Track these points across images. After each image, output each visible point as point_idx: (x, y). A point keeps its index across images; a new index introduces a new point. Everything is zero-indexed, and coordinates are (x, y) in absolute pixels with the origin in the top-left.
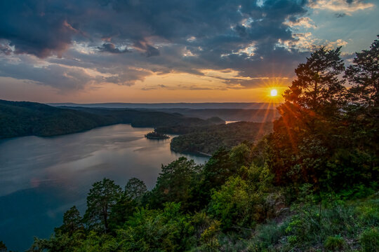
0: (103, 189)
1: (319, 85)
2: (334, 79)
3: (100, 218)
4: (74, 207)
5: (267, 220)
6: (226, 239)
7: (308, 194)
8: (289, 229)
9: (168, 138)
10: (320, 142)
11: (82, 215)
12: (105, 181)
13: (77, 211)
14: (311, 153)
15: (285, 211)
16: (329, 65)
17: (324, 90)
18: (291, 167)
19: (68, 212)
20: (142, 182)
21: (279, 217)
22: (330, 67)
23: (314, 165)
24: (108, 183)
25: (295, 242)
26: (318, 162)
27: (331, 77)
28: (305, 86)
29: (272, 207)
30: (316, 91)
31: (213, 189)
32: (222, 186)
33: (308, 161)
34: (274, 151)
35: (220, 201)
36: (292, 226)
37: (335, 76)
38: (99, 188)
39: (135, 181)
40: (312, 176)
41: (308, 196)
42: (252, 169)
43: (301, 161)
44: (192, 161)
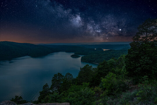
0: (58, 77)
1: (148, 34)
2: (155, 31)
3: (56, 88)
4: (47, 84)
5: (126, 90)
6: (109, 98)
7: (146, 80)
8: (137, 94)
9: (80, 57)
10: (149, 58)
11: (50, 87)
12: (58, 74)
13: (48, 85)
14: (145, 63)
15: (134, 87)
16: (153, 25)
17: (150, 36)
18: (136, 69)
19: (44, 86)
20: (71, 75)
21: (131, 90)
22: (153, 26)
23: (147, 68)
24: (60, 75)
25: (141, 100)
26: (148, 67)
27: (154, 30)
28: (142, 34)
29: (128, 85)
30: (147, 36)
31: (102, 78)
32: (106, 77)
33: (144, 66)
34: (128, 62)
35: (105, 82)
36: (139, 93)
37: (155, 30)
38: (56, 76)
39: (69, 74)
40: (145, 73)
41: (146, 81)
42: (117, 70)
43: (140, 66)
44: (91, 66)
